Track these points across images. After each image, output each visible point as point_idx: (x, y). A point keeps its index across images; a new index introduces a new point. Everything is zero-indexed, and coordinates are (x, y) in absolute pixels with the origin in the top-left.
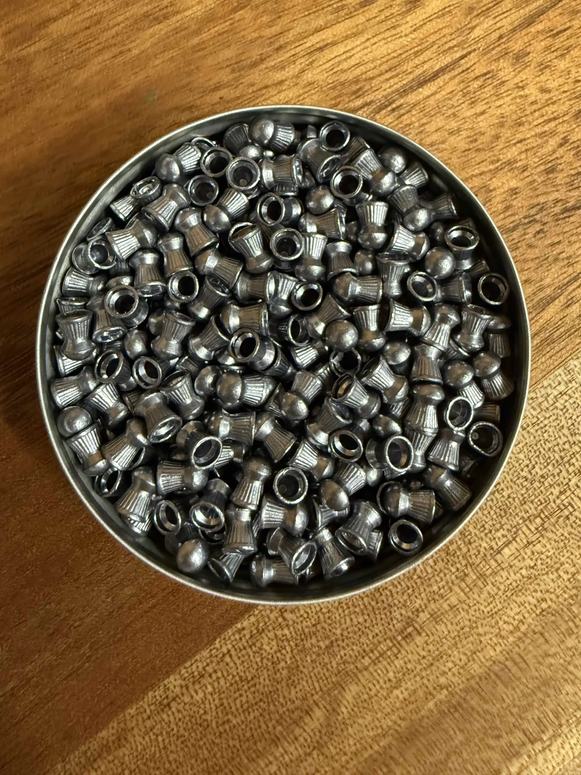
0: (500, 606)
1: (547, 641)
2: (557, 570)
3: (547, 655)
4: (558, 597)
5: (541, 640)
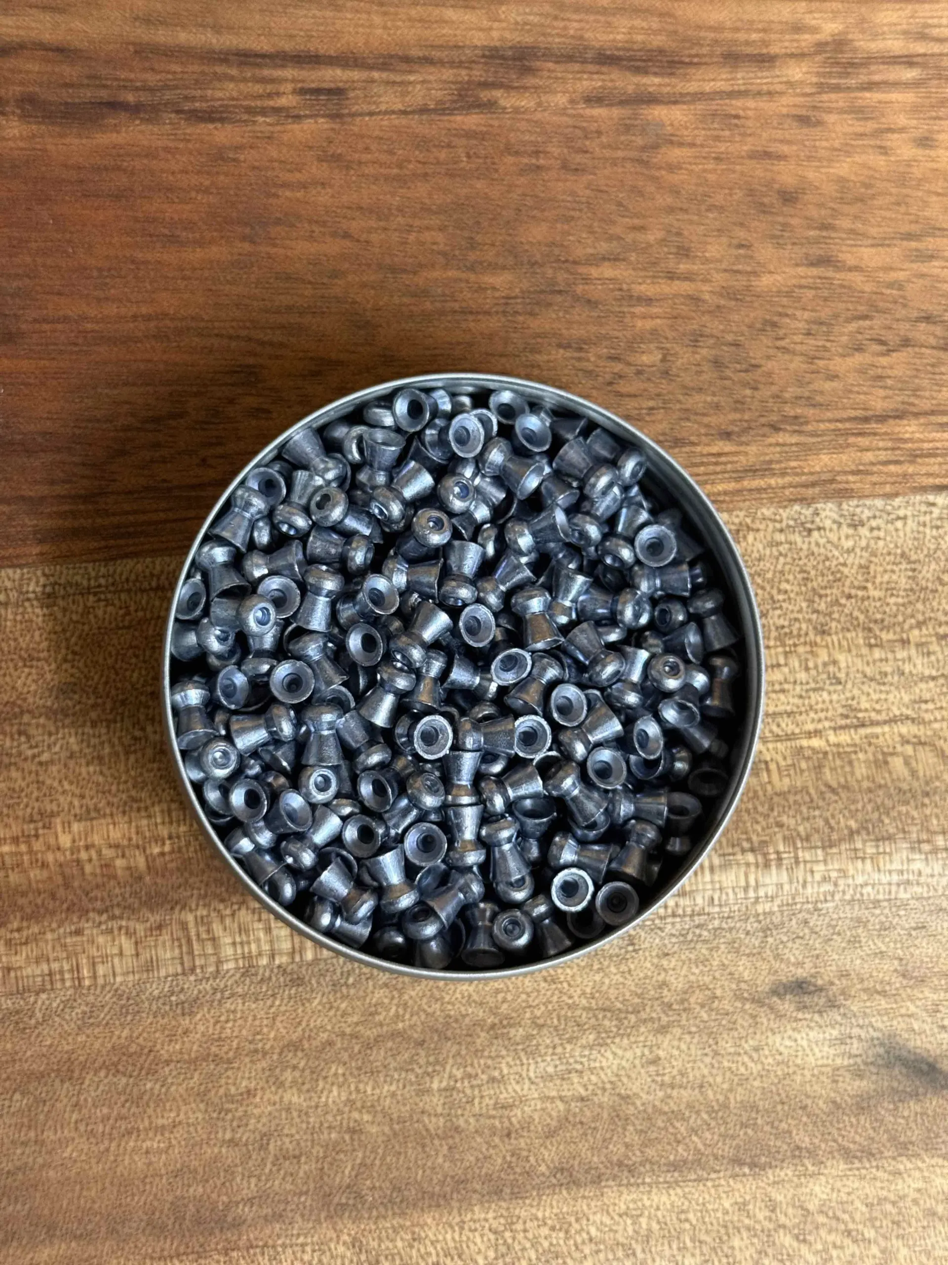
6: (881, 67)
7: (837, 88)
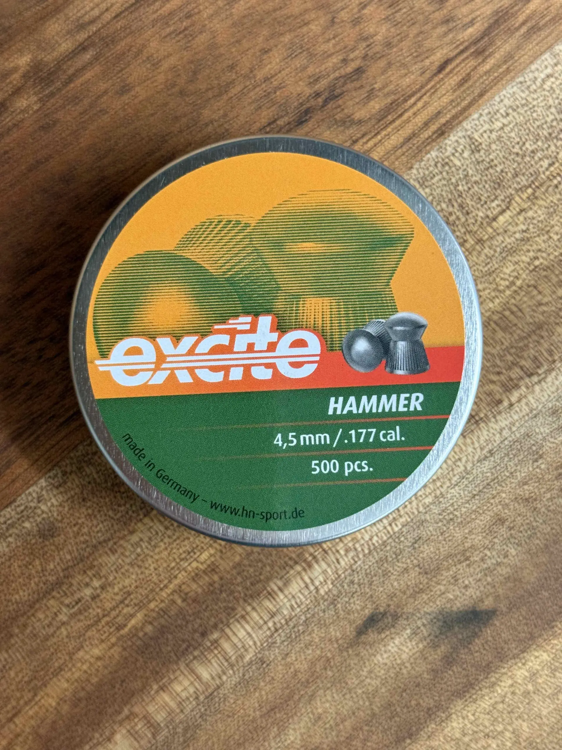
0: (496, 266)
1: (540, 293)
2: (548, 232)
3: (540, 304)
4: (549, 255)
5: (535, 292)
6: (69, 63)
7: (52, 95)
